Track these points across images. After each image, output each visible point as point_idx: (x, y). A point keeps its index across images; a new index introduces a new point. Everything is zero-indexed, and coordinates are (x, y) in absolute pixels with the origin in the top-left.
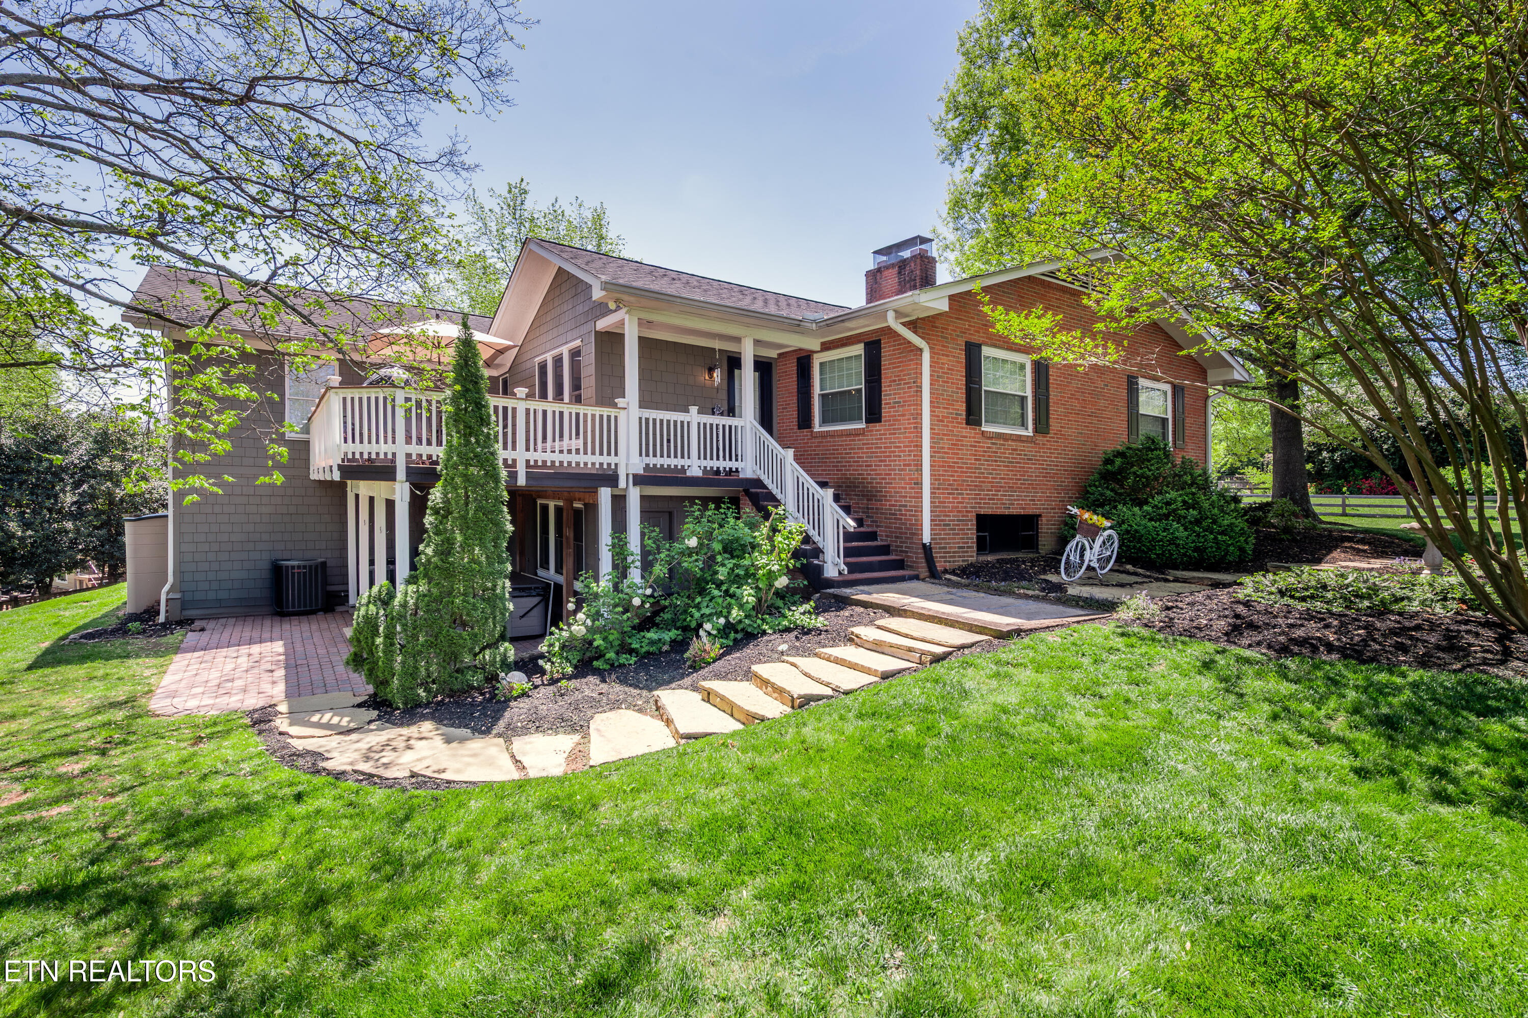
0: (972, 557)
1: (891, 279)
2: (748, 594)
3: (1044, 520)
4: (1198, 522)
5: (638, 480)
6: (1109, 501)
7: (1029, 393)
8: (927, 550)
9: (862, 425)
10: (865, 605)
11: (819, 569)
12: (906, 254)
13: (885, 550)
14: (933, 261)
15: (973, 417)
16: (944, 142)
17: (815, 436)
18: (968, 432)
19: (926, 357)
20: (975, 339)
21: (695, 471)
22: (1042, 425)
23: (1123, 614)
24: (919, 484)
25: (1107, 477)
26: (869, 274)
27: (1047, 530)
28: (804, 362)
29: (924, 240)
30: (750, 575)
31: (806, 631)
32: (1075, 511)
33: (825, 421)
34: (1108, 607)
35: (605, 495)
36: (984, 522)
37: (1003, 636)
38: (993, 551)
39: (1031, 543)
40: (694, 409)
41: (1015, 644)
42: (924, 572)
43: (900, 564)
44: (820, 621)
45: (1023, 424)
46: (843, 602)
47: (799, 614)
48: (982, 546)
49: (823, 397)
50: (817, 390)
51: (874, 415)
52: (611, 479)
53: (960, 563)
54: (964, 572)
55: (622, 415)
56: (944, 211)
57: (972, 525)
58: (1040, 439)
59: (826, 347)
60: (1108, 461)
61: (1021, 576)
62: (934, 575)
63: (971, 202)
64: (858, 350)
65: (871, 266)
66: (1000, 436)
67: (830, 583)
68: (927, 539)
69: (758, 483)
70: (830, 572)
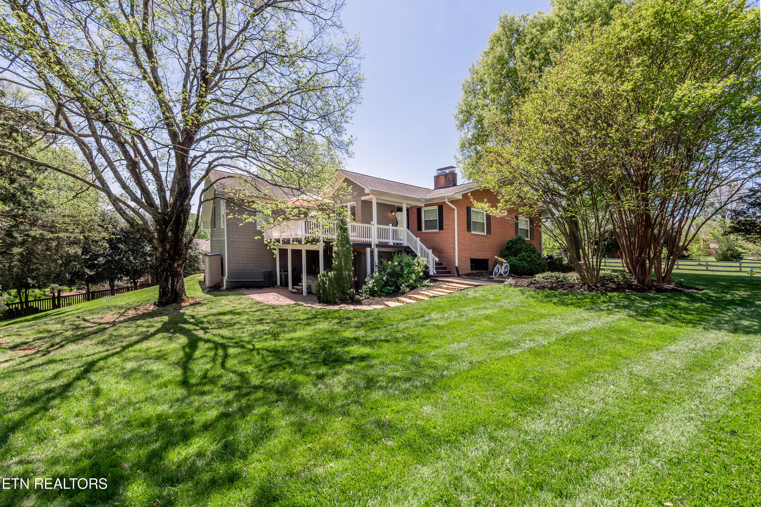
0: (469, 271)
1: (442, 181)
2: (414, 276)
3: (490, 261)
4: (530, 262)
5: (377, 246)
6: (508, 256)
7: (485, 222)
8: (457, 268)
9: (437, 231)
10: (442, 281)
11: (428, 272)
12: (447, 171)
13: (445, 268)
14: (456, 174)
15: (469, 229)
16: (458, 123)
17: (423, 233)
18: (467, 233)
19: (456, 211)
20: (469, 206)
21: (391, 244)
22: (489, 232)
23: (506, 283)
24: (454, 248)
25: (508, 248)
26: (435, 177)
27: (490, 263)
28: (419, 210)
29: (452, 167)
30: (413, 272)
31: (428, 286)
32: (496, 257)
33: (426, 229)
34: (503, 282)
35: (368, 250)
36: (473, 261)
37: (476, 286)
38: (475, 270)
39: (486, 268)
40: (391, 225)
41: (479, 287)
42: (456, 275)
43: (449, 272)
44: (432, 284)
45: (483, 231)
46: (436, 281)
47: (426, 282)
48: (472, 268)
49: (425, 221)
50: (423, 219)
51: (441, 228)
52: (369, 245)
53: (466, 272)
54: (467, 275)
55: (373, 227)
56: (458, 147)
57: (469, 262)
58: (489, 236)
59: (426, 206)
60: (508, 243)
61: (482, 276)
62: (459, 276)
63: (467, 146)
64: (436, 207)
65: (436, 174)
66: (476, 235)
67: (432, 276)
68: (457, 265)
69: (408, 247)
70: (431, 273)
